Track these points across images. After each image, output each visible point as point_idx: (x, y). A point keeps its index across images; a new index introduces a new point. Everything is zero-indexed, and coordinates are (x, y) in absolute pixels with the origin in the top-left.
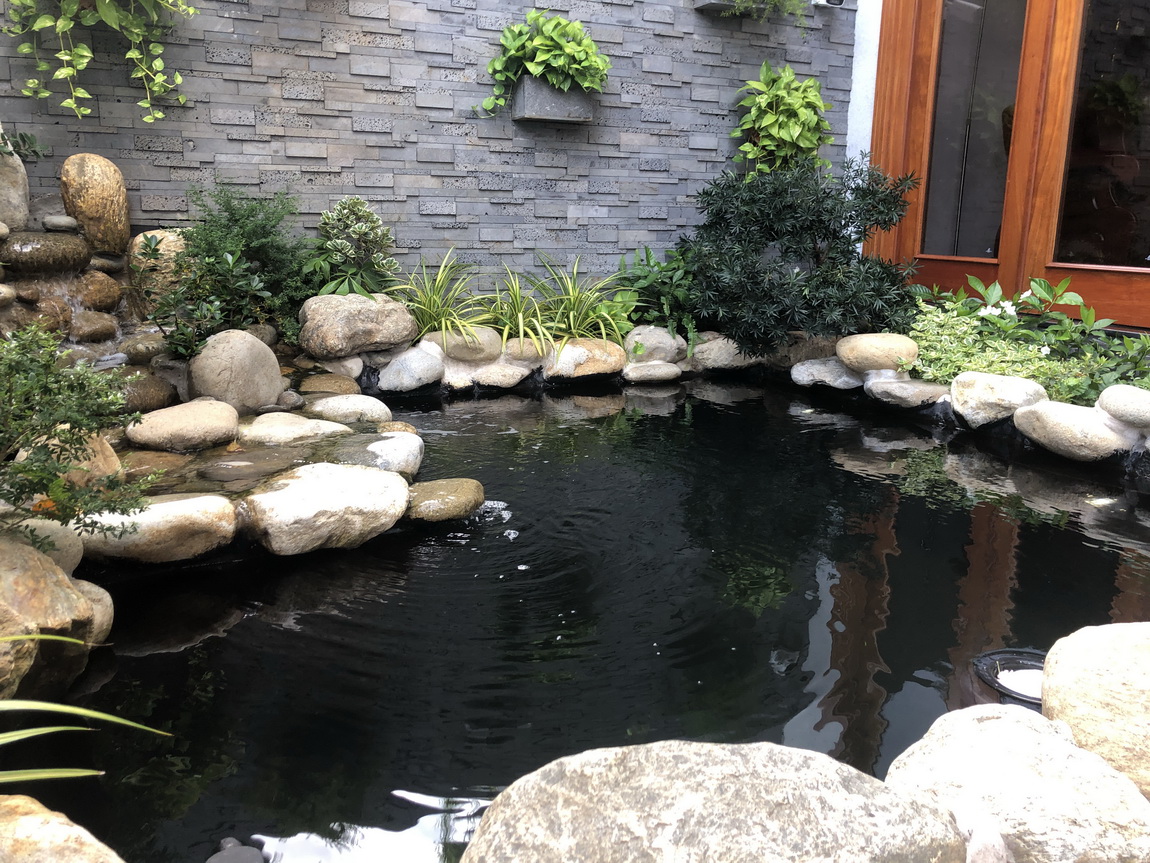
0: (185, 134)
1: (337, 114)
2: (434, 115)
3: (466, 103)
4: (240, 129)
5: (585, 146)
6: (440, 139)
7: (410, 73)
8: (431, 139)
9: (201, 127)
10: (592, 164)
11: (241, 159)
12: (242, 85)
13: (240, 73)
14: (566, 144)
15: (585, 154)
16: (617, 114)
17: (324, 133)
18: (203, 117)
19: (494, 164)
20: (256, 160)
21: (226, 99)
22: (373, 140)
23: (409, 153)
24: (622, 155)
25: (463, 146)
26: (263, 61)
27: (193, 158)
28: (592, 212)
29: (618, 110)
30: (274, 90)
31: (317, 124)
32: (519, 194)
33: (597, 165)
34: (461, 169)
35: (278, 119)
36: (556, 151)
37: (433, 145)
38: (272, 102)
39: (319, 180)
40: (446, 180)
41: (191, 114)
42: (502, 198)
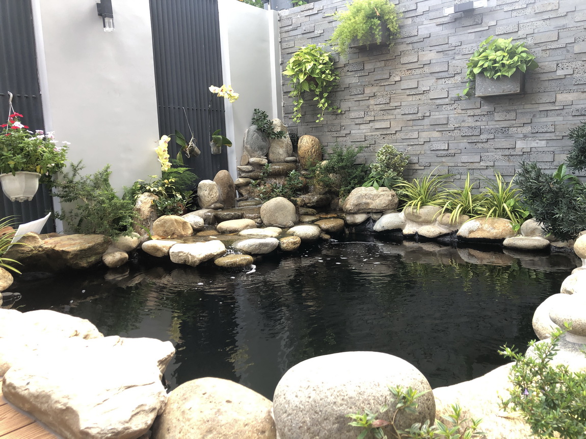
0: (342, 124)
1: (395, 108)
2: (438, 102)
3: (454, 94)
4: (360, 120)
5: (529, 106)
6: (441, 113)
7: (425, 85)
8: (437, 113)
9: (347, 120)
10: (534, 116)
11: (360, 131)
12: (361, 102)
13: (360, 97)
14: (516, 107)
15: (529, 110)
16: (553, 84)
17: (389, 117)
18: (347, 117)
19: (470, 122)
20: (364, 131)
21: (355, 108)
22: (410, 117)
23: (427, 121)
24: (557, 108)
25: (453, 115)
26: (368, 91)
27: (343, 132)
28: (534, 144)
29: (555, 81)
30: (372, 102)
31: (387, 113)
32: (484, 137)
33: (538, 116)
34: (451, 127)
35: (373, 113)
36: (508, 111)
37: (438, 116)
38: (371, 107)
39: (387, 137)
40: (444, 132)
41: (344, 116)
42: (474, 139)
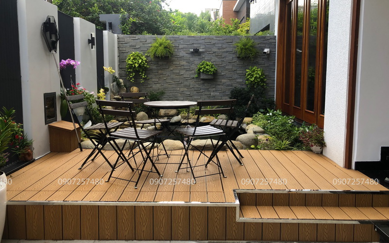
0: (148, 83)
2: (187, 78)
3: (192, 76)
4: (156, 82)
5: (214, 82)
7: (182, 72)
9: (151, 82)
11: (156, 86)
12: (157, 76)
13: (156, 74)
14: (211, 82)
15: (214, 84)
18: (151, 80)
19: (197, 86)
20: (158, 86)
21: (154, 78)
22: (177, 83)
23: (182, 85)
24: (222, 84)
25: (192, 83)
26: (160, 72)
27: (149, 86)
29: (221, 76)
30: (161, 76)
32: (201, 91)
33: (217, 85)
34: (191, 87)
36: (209, 83)
37: (186, 83)
38: (161, 78)
40: (188, 89)
41: (149, 80)
42: (198, 91)
